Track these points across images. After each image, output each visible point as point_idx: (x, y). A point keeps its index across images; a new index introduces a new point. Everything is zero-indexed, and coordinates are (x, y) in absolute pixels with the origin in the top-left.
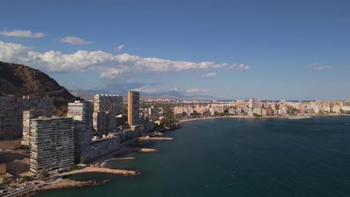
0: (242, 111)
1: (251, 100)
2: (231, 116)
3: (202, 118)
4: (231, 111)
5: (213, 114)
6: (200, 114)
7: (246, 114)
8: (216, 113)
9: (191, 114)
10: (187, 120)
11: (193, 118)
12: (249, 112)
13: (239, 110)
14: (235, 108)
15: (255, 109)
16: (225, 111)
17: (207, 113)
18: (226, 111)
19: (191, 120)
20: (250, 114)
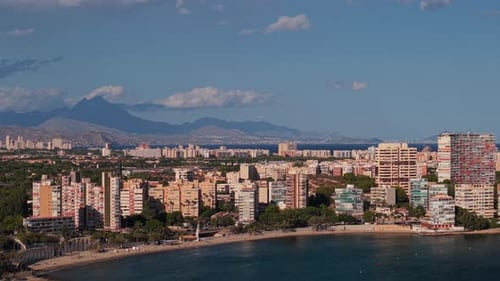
0: (402, 199)
1: (444, 142)
2: (339, 229)
3: (182, 244)
4: (344, 201)
5: (246, 215)
6: (177, 218)
7: (421, 212)
8: (265, 213)
9: (126, 222)
10: (88, 256)
11: (133, 240)
12: (435, 205)
13: (384, 192)
14: (366, 184)
15: (461, 190)
16: (311, 201)
17: (219, 212)
18: (320, 201)
19: (114, 252)
20: (440, 216)
